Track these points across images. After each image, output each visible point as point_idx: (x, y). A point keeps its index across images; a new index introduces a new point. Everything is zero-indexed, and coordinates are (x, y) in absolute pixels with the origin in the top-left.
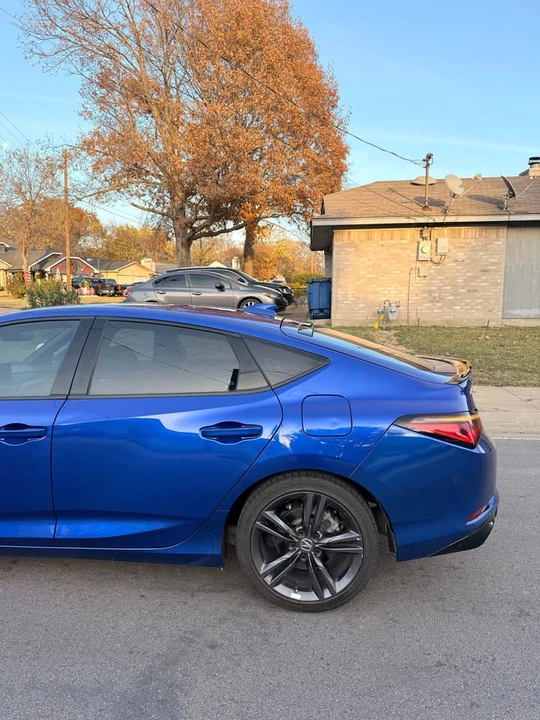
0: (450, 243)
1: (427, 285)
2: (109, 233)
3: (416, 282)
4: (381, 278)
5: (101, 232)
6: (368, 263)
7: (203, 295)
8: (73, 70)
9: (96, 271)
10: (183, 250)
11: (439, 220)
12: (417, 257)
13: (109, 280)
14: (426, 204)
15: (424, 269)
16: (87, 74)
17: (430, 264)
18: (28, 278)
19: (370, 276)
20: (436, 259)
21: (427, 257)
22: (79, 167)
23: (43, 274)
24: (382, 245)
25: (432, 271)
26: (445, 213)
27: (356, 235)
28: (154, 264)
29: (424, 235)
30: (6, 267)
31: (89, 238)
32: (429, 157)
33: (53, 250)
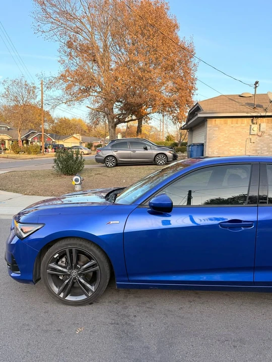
0: (267, 126)
1: (254, 147)
2: (56, 121)
3: (249, 145)
4: (232, 143)
5: (52, 121)
6: (225, 135)
7: (137, 152)
8: (57, 39)
9: (54, 140)
10: (112, 130)
11: (263, 114)
12: (250, 133)
13: (61, 145)
14: (255, 107)
15: (254, 139)
16: (63, 41)
17: (257, 136)
18: (20, 144)
19: (226, 142)
20: (260, 134)
21: (255, 133)
22: (59, 88)
23: (27, 142)
24: (232, 127)
25: (257, 140)
26: (265, 110)
27: (219, 121)
28: (81, 137)
29: (254, 122)
30: (8, 138)
31: (46, 124)
32: (257, 83)
33: (32, 130)
